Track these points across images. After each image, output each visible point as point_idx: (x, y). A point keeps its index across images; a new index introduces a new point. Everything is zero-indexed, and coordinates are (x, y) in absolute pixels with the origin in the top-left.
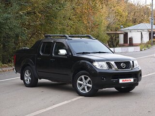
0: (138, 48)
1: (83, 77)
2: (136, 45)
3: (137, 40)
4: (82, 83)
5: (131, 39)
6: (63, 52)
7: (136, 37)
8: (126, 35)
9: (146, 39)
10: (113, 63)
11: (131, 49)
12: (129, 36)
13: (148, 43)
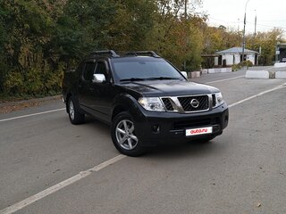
0: (230, 69)
1: (124, 122)
2: (229, 66)
3: (229, 62)
4: (124, 132)
5: (225, 61)
6: (100, 78)
7: (229, 59)
8: (220, 57)
9: (238, 61)
10: (175, 99)
11: (224, 70)
12: (223, 58)
13: (239, 64)
